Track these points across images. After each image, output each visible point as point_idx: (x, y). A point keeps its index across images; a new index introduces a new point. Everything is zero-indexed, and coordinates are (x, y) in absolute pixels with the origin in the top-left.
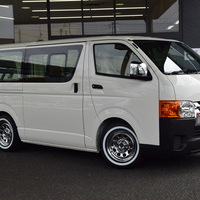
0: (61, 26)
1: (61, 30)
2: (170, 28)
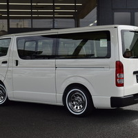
1: (17, 24)
2: (91, 25)
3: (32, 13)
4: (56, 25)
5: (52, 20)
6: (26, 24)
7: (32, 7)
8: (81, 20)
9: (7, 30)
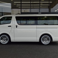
0: (24, 9)
1: (25, 11)
2: (56, 11)
3: (31, 6)
4: (40, 11)
5: (39, 9)
6: (28, 11)
7: (31, 4)
8: (51, 9)
9: (20, 13)
